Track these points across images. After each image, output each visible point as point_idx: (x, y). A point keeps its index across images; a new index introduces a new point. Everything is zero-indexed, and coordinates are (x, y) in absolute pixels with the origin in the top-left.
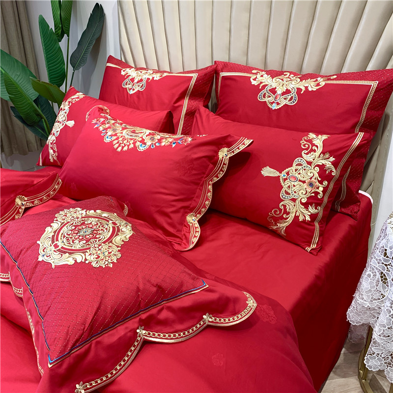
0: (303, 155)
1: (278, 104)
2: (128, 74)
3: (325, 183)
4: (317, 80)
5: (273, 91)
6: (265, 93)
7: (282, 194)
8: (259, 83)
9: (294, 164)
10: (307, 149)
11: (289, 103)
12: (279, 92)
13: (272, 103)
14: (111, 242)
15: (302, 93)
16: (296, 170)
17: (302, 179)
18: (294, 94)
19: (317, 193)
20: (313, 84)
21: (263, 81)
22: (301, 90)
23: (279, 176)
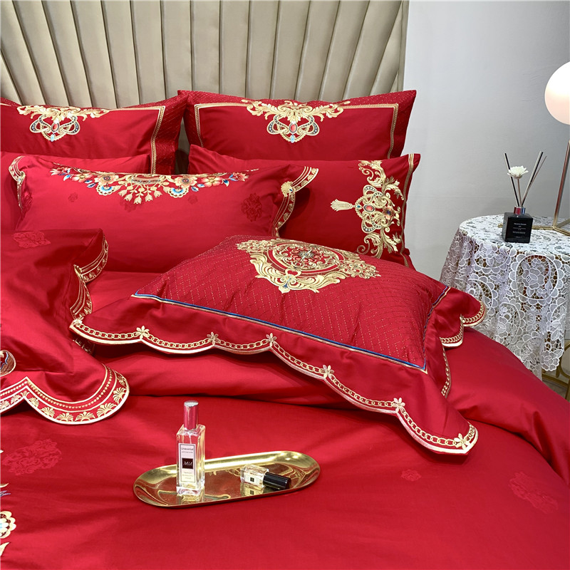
0: (370, 182)
1: (296, 136)
2: (35, 114)
3: (399, 209)
4: (331, 107)
5: (285, 121)
6: (275, 125)
7: (364, 228)
8: (262, 113)
9: (365, 193)
11: (309, 134)
12: (293, 121)
13: (289, 135)
14: (346, 258)
15: (322, 120)
16: (369, 199)
17: (379, 207)
18: (312, 123)
19: (395, 220)
20: (329, 110)
21: (266, 111)
22: (319, 118)
23: (354, 209)
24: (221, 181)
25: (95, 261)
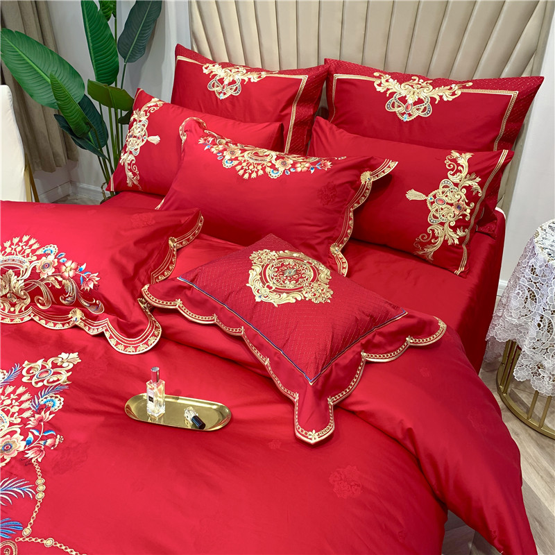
0: (449, 176)
1: (410, 115)
2: (214, 73)
3: (472, 205)
4: (451, 88)
5: (403, 100)
6: (394, 103)
7: (430, 219)
8: (385, 89)
9: (441, 187)
10: (452, 170)
11: (422, 115)
12: (410, 101)
13: (403, 114)
14: (318, 280)
15: (436, 102)
16: (443, 193)
17: (450, 202)
18: (427, 104)
19: (464, 216)
20: (448, 93)
21: (390, 87)
22: (435, 99)
23: (426, 200)
24: (308, 168)
25: (188, 234)
